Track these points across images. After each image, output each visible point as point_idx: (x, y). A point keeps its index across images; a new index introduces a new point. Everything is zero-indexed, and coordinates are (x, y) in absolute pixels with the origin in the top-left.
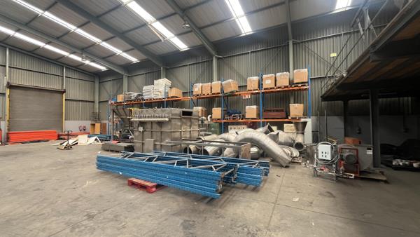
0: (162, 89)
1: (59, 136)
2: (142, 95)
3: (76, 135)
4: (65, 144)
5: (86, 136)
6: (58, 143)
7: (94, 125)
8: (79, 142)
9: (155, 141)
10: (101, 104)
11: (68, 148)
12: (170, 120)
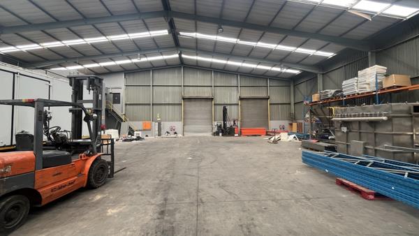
0: (372, 80)
1: (267, 132)
2: (341, 91)
3: (279, 133)
4: (272, 139)
5: (287, 134)
6: (267, 138)
7: (291, 124)
8: (282, 138)
9: (365, 144)
10: (297, 105)
11: (275, 142)
12: (390, 119)
